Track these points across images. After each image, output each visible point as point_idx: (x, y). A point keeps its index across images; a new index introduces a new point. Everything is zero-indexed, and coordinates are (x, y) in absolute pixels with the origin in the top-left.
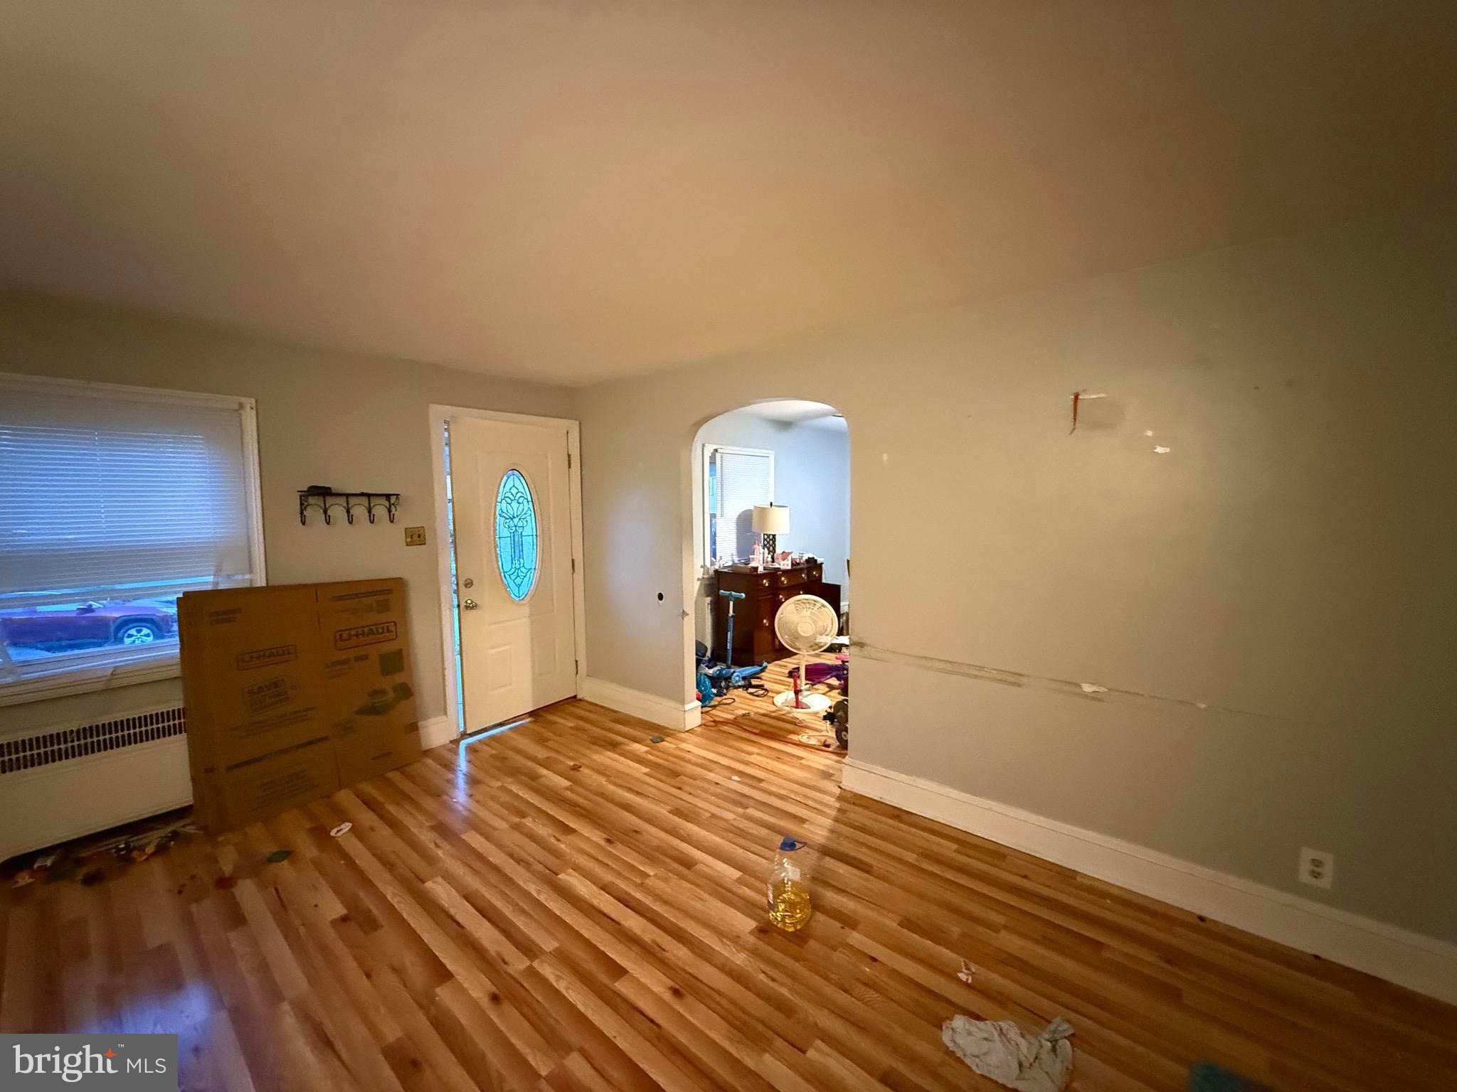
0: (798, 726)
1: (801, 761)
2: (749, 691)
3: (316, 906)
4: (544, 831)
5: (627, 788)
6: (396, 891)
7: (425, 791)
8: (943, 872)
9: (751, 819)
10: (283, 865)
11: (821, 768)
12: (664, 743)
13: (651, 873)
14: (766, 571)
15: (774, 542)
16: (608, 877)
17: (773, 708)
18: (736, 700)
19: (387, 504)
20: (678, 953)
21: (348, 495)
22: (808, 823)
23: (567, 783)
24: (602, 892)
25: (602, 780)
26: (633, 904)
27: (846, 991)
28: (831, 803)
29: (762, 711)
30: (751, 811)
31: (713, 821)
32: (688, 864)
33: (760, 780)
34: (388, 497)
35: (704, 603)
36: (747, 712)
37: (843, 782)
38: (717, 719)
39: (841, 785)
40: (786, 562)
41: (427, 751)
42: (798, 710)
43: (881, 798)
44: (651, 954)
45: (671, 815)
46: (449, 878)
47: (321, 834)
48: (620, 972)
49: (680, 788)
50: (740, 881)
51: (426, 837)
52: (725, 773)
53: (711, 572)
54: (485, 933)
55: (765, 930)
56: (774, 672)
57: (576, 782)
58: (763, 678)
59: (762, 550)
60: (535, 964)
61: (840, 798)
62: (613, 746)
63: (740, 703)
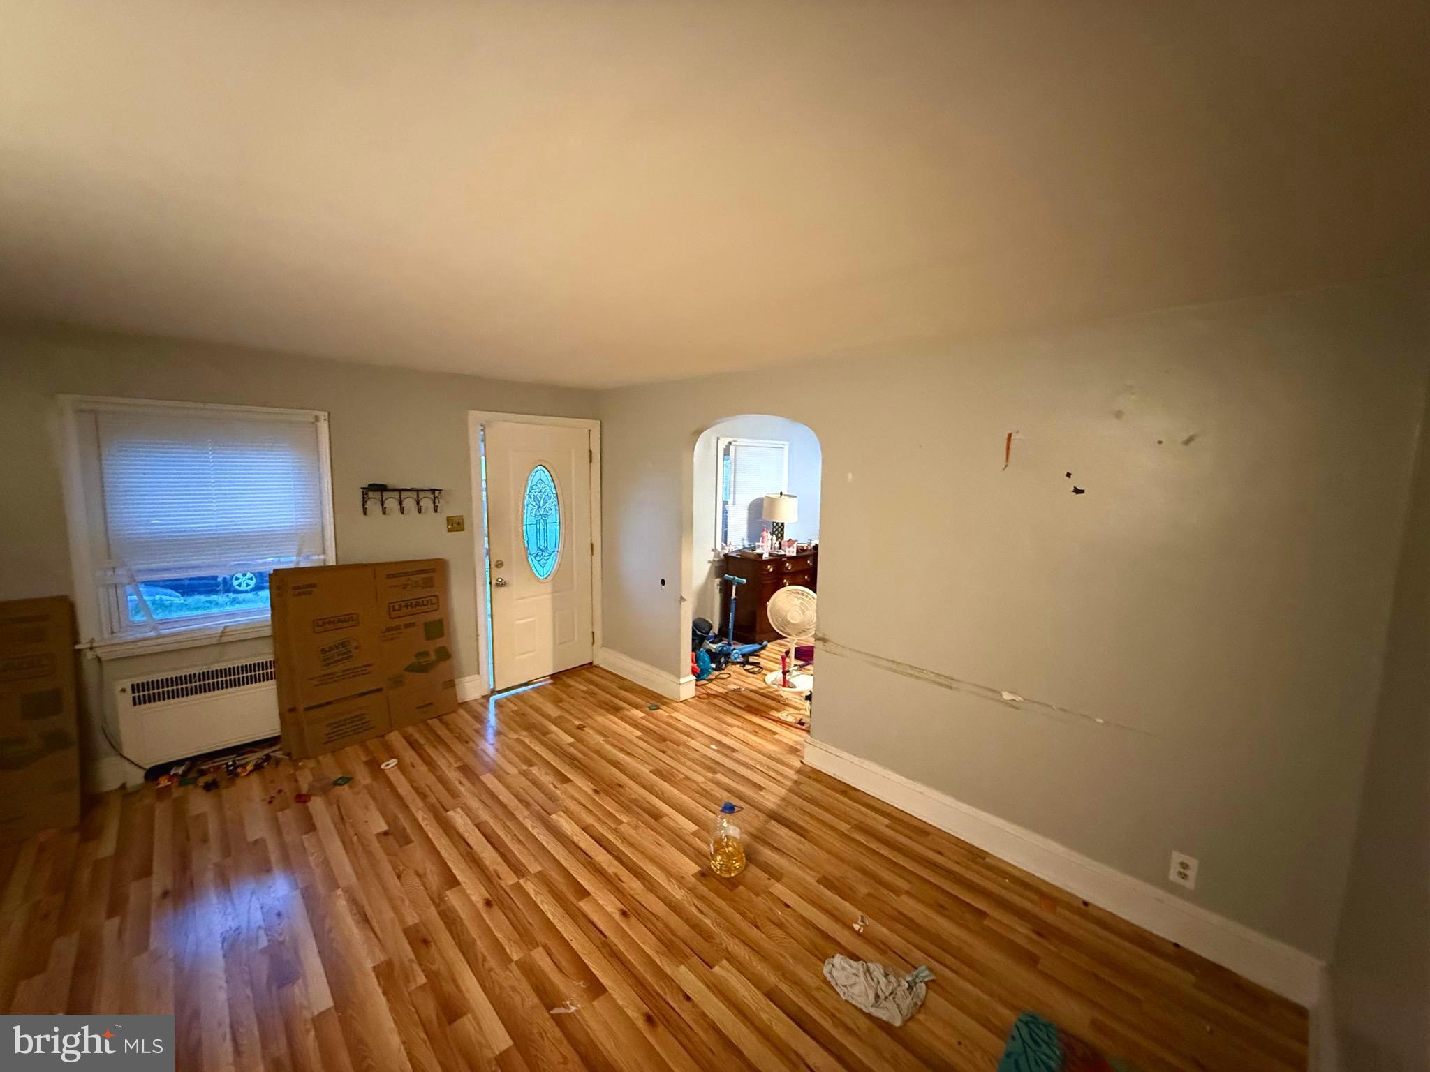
0: (782, 703)
1: (774, 736)
2: (745, 668)
3: (366, 822)
4: (546, 778)
5: (619, 748)
6: (426, 816)
7: (457, 738)
8: (867, 842)
9: (718, 783)
10: (344, 789)
11: (790, 743)
12: (660, 711)
13: (625, 821)
14: (771, 558)
15: (782, 530)
16: (590, 820)
17: (763, 685)
18: (732, 676)
19: (432, 496)
20: (633, 885)
21: (401, 490)
22: (764, 791)
23: (571, 740)
24: (583, 832)
25: (600, 739)
26: (605, 843)
27: (757, 927)
28: (790, 776)
29: (753, 688)
30: (719, 777)
31: (688, 783)
32: (656, 816)
33: (734, 750)
34: (433, 491)
35: (712, 585)
36: (738, 687)
37: (805, 758)
38: (710, 692)
39: (803, 761)
40: (791, 549)
41: (462, 704)
42: (784, 689)
43: (835, 775)
44: (611, 883)
45: (652, 774)
46: (468, 811)
47: (374, 766)
48: (584, 893)
49: (664, 752)
50: (695, 834)
51: (453, 775)
52: (706, 741)
53: (722, 555)
54: (488, 855)
55: (705, 874)
56: (773, 650)
57: (579, 740)
58: (762, 655)
59: (770, 537)
60: (522, 881)
61: (799, 772)
62: (615, 710)
63: (736, 678)
